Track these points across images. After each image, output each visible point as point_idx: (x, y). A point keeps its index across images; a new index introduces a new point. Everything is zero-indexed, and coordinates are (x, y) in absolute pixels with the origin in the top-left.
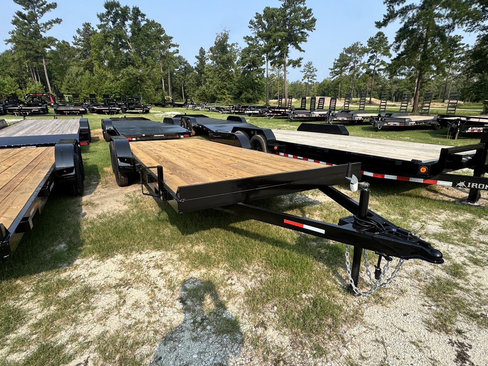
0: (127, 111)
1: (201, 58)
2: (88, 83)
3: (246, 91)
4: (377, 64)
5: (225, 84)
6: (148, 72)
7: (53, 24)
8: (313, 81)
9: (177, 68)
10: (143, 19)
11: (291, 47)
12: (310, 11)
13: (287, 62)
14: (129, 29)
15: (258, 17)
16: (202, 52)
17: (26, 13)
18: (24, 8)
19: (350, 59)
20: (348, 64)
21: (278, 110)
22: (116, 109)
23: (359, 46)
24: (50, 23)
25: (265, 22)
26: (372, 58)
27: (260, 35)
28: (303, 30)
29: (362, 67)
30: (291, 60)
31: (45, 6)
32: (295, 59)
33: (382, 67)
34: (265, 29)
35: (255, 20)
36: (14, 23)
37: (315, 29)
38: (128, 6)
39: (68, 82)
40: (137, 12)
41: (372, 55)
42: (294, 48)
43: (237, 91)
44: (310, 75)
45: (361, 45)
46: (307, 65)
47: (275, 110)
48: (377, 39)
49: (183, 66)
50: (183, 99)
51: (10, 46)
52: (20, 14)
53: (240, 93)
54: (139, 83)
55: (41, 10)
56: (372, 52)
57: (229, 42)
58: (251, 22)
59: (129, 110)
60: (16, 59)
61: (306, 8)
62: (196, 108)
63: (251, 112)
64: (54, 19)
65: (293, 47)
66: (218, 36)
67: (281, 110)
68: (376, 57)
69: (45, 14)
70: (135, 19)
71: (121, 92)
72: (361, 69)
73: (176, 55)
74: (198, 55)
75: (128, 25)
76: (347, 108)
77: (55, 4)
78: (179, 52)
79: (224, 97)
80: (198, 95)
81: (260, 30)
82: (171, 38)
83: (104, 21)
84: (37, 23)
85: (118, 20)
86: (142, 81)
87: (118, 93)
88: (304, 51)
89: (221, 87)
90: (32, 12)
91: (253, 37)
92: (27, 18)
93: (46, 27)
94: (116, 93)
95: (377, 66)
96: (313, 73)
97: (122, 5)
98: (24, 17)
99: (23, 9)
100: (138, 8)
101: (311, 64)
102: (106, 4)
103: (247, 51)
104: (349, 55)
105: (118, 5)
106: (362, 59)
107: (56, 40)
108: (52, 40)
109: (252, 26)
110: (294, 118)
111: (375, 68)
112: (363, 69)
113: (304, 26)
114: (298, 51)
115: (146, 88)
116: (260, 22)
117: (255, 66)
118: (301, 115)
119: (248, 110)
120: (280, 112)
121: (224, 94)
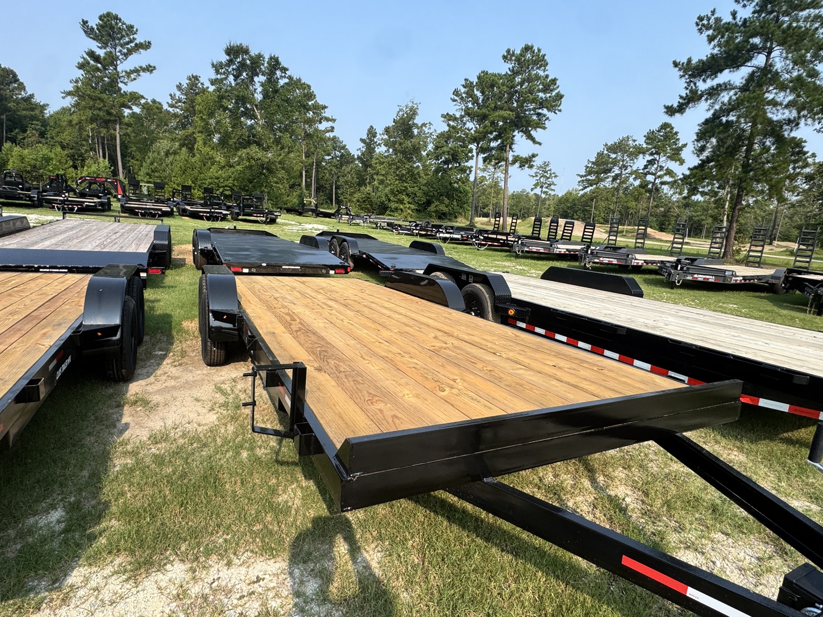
0: (240, 217)
1: (369, 142)
2: (183, 168)
3: (438, 200)
4: (659, 174)
5: (404, 187)
6: (281, 157)
7: (142, 73)
8: (550, 192)
9: (329, 155)
10: (283, 75)
11: (518, 136)
12: (554, 81)
13: (511, 159)
14: (260, 89)
15: (468, 85)
16: (372, 133)
17: (101, 53)
18: (100, 45)
19: (615, 162)
20: (611, 169)
21: (494, 236)
22: (221, 213)
23: (631, 142)
24: (136, 71)
25: (478, 94)
26: (651, 162)
27: (468, 112)
28: (540, 111)
29: (634, 176)
30: (518, 156)
31: (133, 45)
32: (524, 154)
33: (667, 179)
34: (478, 104)
35: (463, 90)
36: (81, 66)
37: (560, 111)
38: (262, 53)
39: (152, 163)
40: (275, 63)
41: (651, 158)
42: (524, 137)
43: (424, 199)
44: (546, 183)
45: (634, 141)
46: (541, 167)
47: (490, 236)
48: (662, 134)
49: (338, 153)
50: (332, 205)
51: (69, 101)
52: (91, 54)
53: (429, 203)
54: (264, 174)
55: (125, 51)
56: (652, 154)
57: (418, 120)
58: (456, 93)
59: (243, 215)
60: (74, 122)
61: (547, 76)
62: (354, 221)
63: (448, 235)
64: (144, 66)
65: (522, 136)
66: (401, 110)
67: (499, 237)
68: (658, 162)
69: (130, 58)
70: (271, 73)
71: (234, 185)
72: (631, 180)
73: (330, 135)
74: (365, 137)
75: (259, 82)
76: (614, 242)
77: (149, 43)
78: (335, 130)
79: (401, 207)
80: (358, 201)
81: (470, 105)
82: (325, 107)
83: (221, 74)
84: (116, 69)
85: (244, 74)
86: (270, 171)
87: (229, 187)
88: (540, 144)
89: (398, 191)
90: (111, 52)
91: (458, 116)
92: (102, 60)
93: (129, 77)
94: (226, 186)
95: (660, 177)
96: (550, 180)
97: (253, 52)
98: (97, 58)
99: (98, 47)
100: (278, 58)
101: (548, 165)
102: (228, 48)
103: (445, 137)
104: (613, 156)
105: (246, 51)
106: (634, 163)
107: (143, 97)
108: (135, 98)
109: (456, 98)
110: (522, 251)
111: (655, 180)
112: (635, 179)
113: (542, 104)
114: (530, 142)
115: (276, 183)
116: (470, 94)
117: (457, 162)
118: (534, 249)
119: (442, 232)
120: (497, 240)
121: (401, 202)
